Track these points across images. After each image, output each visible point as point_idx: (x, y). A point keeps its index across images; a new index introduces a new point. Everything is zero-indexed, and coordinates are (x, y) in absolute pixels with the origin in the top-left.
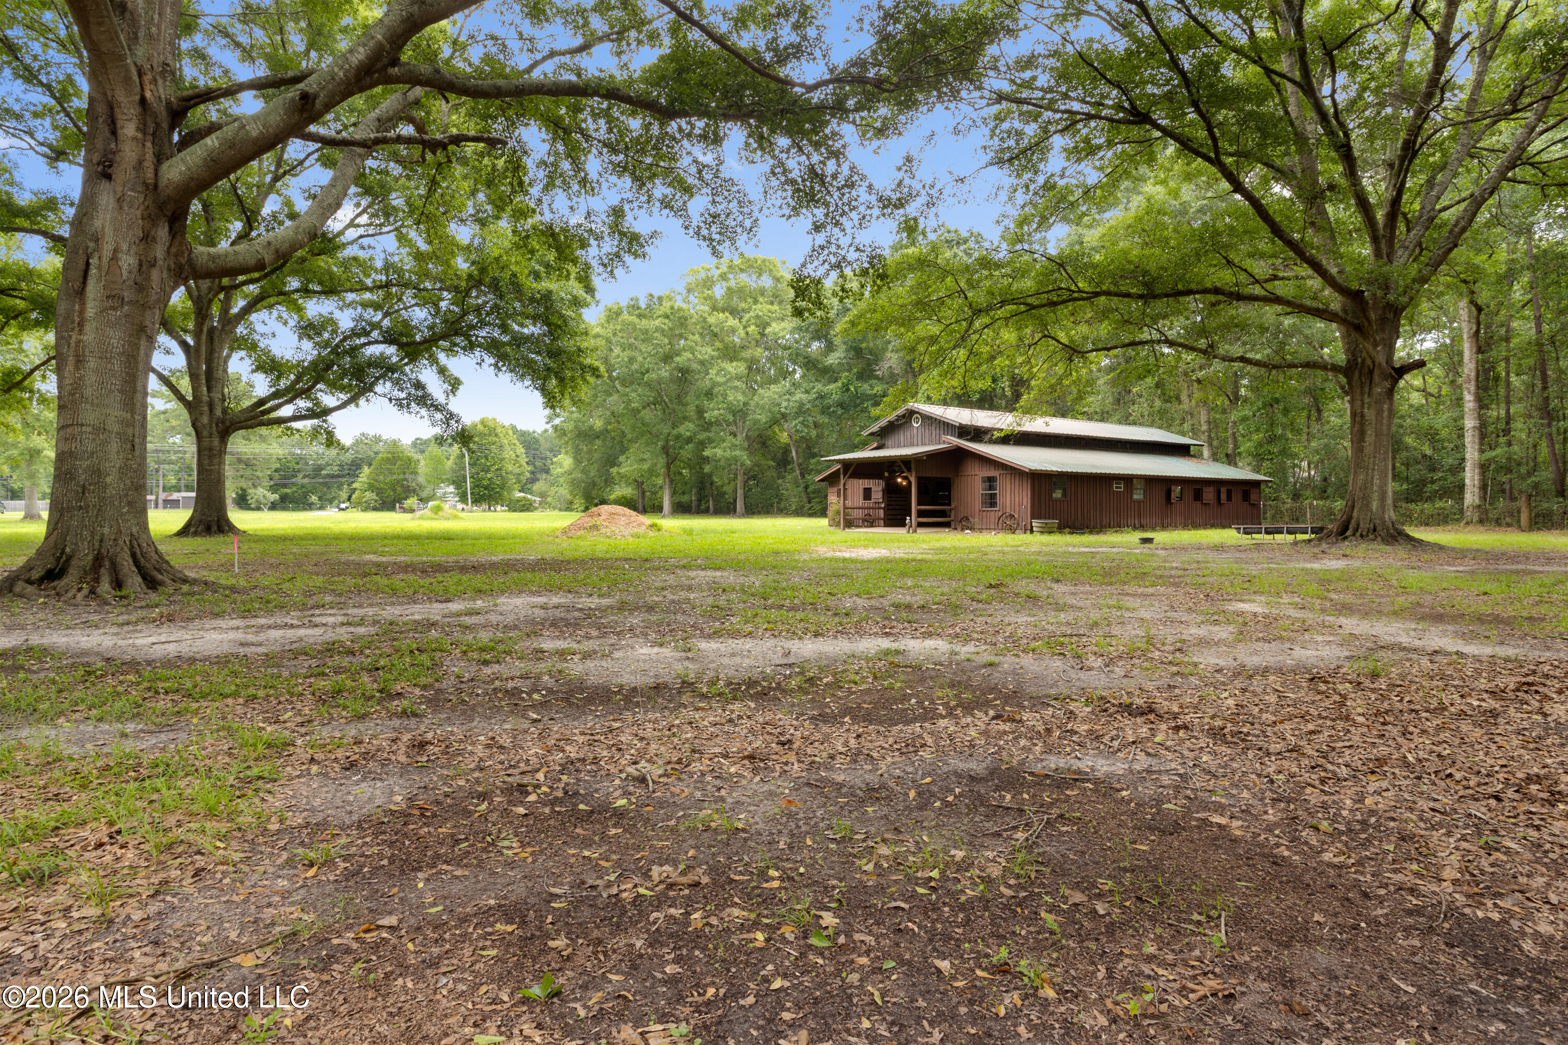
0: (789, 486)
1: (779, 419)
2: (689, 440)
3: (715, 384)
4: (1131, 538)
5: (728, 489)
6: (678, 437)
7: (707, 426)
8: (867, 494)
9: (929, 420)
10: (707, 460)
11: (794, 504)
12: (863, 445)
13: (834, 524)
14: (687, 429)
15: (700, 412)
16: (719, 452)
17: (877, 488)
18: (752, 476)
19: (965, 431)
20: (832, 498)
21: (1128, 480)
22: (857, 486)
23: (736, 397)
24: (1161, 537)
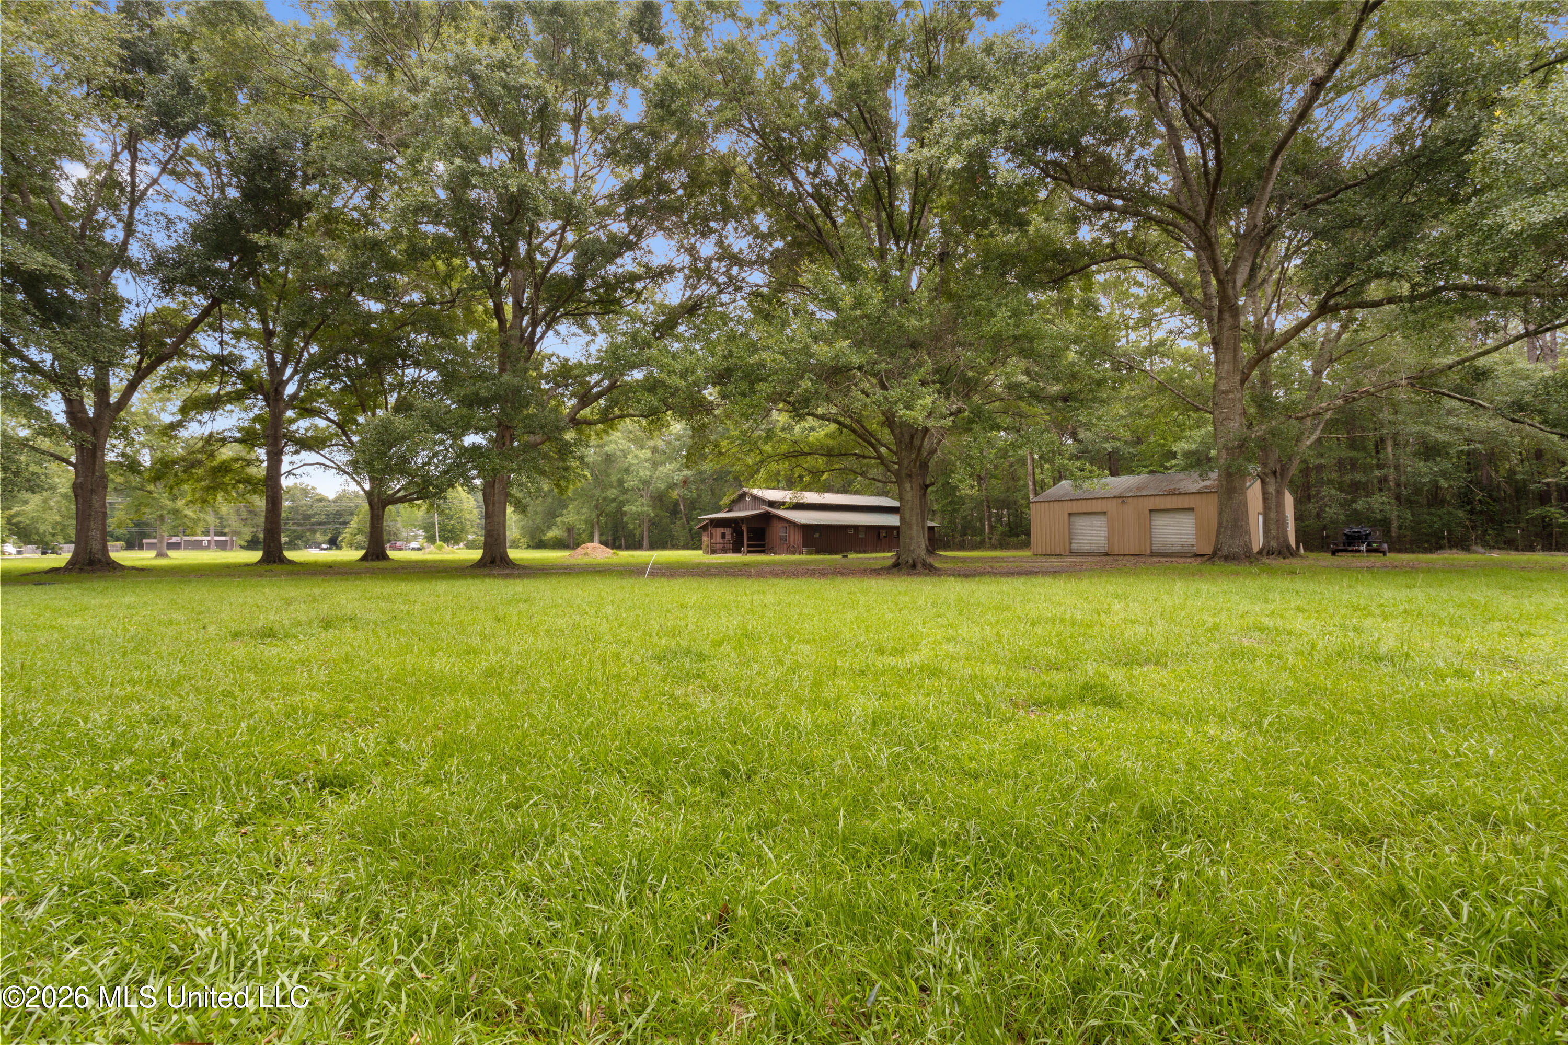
0: (678, 529)
1: (673, 486)
2: (614, 500)
3: (630, 465)
4: (839, 557)
5: (637, 532)
6: (605, 499)
7: (625, 491)
8: (723, 536)
9: (755, 498)
10: (625, 514)
11: (682, 540)
12: (719, 510)
13: (706, 552)
14: (612, 493)
15: (621, 482)
16: (634, 508)
17: (728, 532)
18: (653, 523)
19: (772, 504)
20: (705, 539)
21: (856, 528)
22: (718, 532)
23: (645, 473)
24: (852, 556)
